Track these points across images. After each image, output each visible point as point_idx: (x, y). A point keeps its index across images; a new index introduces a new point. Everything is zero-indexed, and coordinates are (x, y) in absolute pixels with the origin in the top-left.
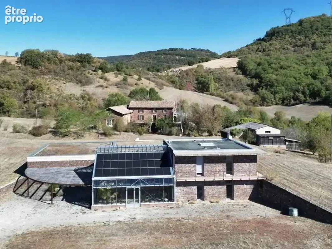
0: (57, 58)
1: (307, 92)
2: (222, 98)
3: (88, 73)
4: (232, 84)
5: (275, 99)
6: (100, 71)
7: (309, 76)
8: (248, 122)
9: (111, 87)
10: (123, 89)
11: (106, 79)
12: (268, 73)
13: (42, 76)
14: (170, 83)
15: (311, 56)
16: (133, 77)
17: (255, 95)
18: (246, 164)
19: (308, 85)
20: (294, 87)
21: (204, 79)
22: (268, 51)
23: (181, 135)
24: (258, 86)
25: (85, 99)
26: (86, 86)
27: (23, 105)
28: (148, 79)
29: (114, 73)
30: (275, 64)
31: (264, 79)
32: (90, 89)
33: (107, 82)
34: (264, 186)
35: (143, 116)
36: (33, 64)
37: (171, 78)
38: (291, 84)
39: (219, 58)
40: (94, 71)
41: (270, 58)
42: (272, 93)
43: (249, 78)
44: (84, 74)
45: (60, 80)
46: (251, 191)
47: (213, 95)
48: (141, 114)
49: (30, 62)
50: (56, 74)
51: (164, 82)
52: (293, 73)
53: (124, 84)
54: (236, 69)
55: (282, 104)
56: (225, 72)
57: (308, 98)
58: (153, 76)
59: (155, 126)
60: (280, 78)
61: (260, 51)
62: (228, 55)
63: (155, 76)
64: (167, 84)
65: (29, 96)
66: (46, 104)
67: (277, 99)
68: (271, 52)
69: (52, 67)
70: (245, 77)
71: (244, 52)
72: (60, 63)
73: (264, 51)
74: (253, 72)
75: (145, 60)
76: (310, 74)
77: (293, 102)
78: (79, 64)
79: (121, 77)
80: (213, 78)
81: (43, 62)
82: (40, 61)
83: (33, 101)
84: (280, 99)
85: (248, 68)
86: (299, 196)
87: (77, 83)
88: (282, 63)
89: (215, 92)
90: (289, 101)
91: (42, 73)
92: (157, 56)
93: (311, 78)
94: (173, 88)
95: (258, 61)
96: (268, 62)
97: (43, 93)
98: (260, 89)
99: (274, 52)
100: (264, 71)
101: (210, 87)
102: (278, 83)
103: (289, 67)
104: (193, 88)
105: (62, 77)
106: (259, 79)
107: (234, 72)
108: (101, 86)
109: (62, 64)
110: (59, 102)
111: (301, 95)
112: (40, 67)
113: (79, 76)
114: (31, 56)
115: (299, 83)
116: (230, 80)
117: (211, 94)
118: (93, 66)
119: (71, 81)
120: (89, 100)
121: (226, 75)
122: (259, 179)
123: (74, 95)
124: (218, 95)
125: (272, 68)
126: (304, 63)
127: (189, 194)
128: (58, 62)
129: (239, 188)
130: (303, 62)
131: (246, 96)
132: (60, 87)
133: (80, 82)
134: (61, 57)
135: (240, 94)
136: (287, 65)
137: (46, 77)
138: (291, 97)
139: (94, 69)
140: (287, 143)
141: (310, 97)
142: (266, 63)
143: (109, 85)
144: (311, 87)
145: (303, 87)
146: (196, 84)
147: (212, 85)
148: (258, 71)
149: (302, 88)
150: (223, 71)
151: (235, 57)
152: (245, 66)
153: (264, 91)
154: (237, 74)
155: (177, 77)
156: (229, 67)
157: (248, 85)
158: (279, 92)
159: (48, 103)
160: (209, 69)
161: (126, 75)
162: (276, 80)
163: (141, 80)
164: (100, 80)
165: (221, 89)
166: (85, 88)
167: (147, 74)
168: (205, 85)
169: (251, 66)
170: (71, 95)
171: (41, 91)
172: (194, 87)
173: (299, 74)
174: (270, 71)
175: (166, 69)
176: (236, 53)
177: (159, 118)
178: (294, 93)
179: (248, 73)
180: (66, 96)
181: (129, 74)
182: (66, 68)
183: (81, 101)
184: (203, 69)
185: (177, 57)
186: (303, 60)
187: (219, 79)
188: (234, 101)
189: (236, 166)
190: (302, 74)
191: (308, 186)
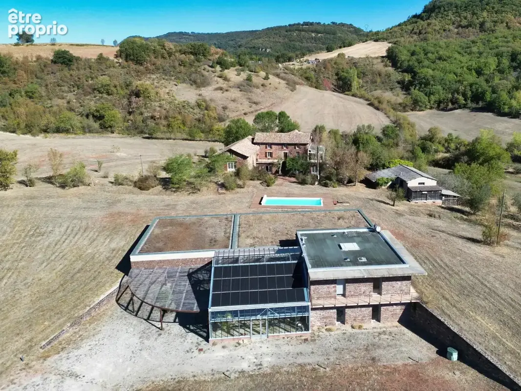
0: (165, 49)
1: (469, 94)
2: (367, 100)
3: (204, 70)
4: (379, 80)
5: (429, 102)
6: (218, 66)
7: (473, 71)
8: (398, 165)
9: (232, 90)
10: (247, 92)
11: (226, 79)
12: (423, 67)
13: (148, 76)
14: (305, 79)
15: (477, 42)
16: (259, 74)
17: (405, 96)
18: (398, 282)
19: (471, 85)
20: (454, 86)
21: (345, 74)
22: (425, 33)
23: (317, 183)
24: (411, 83)
25: (201, 107)
26: (202, 89)
27: (128, 117)
28: (278, 76)
29: (236, 70)
30: (433, 53)
31: (418, 75)
32: (208, 92)
33: (227, 82)
34: (418, 309)
35: (272, 153)
36: (136, 59)
37: (305, 73)
38: (450, 82)
39: (364, 42)
40: (212, 67)
41: (427, 44)
42: (426, 95)
43: (400, 72)
44: (199, 72)
45: (171, 80)
46: (402, 312)
47: (355, 97)
48: (269, 150)
49: (132, 57)
50: (165, 72)
51: (296, 79)
52: (453, 67)
53: (249, 85)
54: (385, 58)
55: (438, 108)
56: (371, 64)
57: (469, 102)
58: (284, 72)
59: (286, 167)
60: (438, 74)
61: (415, 33)
62: (375, 37)
63: (286, 71)
64: (300, 81)
65: (134, 105)
66: (155, 116)
67: (432, 102)
68: (429, 35)
69: (159, 62)
70: (395, 70)
71: (395, 34)
72: (170, 56)
73: (420, 33)
74: (406, 64)
75: (274, 38)
76: (474, 69)
77: (450, 106)
78: (192, 57)
79: (244, 75)
80: (356, 74)
81: (149, 56)
82: (145, 56)
83: (139, 112)
84: (435, 102)
85: (399, 59)
86: (460, 334)
87: (191, 85)
88: (441, 53)
89: (358, 93)
90: (445, 104)
91: (148, 71)
92: (289, 33)
93: (474, 74)
94: (308, 87)
95: (413, 48)
96: (424, 50)
97: (150, 100)
98: (412, 88)
99: (432, 35)
100: (419, 63)
101: (353, 85)
102: (434, 81)
103: (449, 57)
104: (332, 86)
105: (172, 76)
106: (412, 74)
107: (382, 64)
108: (221, 89)
109: (171, 58)
110: (171, 113)
111: (461, 97)
112: (146, 64)
113: (194, 75)
114: (132, 49)
115: (459, 81)
116: (376, 75)
117: (353, 95)
118: (209, 60)
119: (184, 81)
120: (206, 109)
121: (372, 67)
122: (413, 301)
123: (188, 102)
124: (361, 97)
125: (428, 59)
126: (468, 52)
127: (326, 318)
128: (166, 55)
129: (388, 310)
130: (466, 50)
131: (395, 97)
132: (171, 90)
133: (195, 82)
134: (171, 49)
135: (388, 95)
136: (448, 55)
137: (154, 76)
138: (449, 99)
139: (211, 65)
140: (443, 198)
141: (472, 101)
142: (422, 52)
143: (230, 87)
144: (474, 87)
145: (465, 87)
146: (336, 80)
147: (355, 82)
148: (411, 63)
149: (463, 88)
150: (369, 61)
151: (384, 41)
152: (396, 56)
153: (416, 91)
154: (386, 66)
155: (312, 70)
156: (377, 55)
157: (399, 83)
158: (435, 92)
159: (157, 115)
160: (352, 58)
161: (250, 71)
162: (432, 76)
163: (269, 78)
164: (219, 79)
165: (366, 88)
166: (201, 90)
167: (277, 68)
168: (347, 82)
169: (404, 56)
170: (184, 102)
171: (148, 97)
172: (333, 84)
173: (461, 68)
174: (426, 63)
175: (300, 56)
176: (385, 35)
177: (291, 156)
178: (453, 94)
179: (399, 65)
180: (179, 104)
181: (254, 71)
182: (177, 64)
183: (197, 110)
184: (345, 58)
185: (313, 35)
186: (468, 48)
187: (364, 73)
188: (381, 106)
189: (385, 285)
190: (465, 68)
191: (471, 313)
